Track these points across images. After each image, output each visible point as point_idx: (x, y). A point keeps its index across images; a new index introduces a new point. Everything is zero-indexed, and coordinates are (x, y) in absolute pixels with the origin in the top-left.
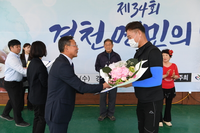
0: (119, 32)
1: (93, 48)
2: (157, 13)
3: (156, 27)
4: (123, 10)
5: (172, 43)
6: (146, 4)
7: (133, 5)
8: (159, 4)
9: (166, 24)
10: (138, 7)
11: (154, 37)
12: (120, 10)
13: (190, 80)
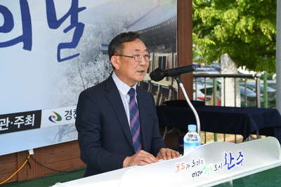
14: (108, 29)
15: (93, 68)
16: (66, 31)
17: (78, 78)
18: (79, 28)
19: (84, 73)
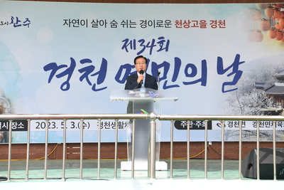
0: (124, 71)
1: (94, 89)
2: (167, 50)
3: (166, 65)
4: (129, 47)
5: (185, 83)
6: (154, 40)
7: (139, 41)
8: (168, 41)
9: (178, 62)
10: (145, 44)
11: (165, 77)
12: (125, 46)
13: (210, 127)
14: (262, 74)
15: (248, 98)
16: (228, 76)
17: (237, 102)
18: (238, 74)
19: (241, 100)
